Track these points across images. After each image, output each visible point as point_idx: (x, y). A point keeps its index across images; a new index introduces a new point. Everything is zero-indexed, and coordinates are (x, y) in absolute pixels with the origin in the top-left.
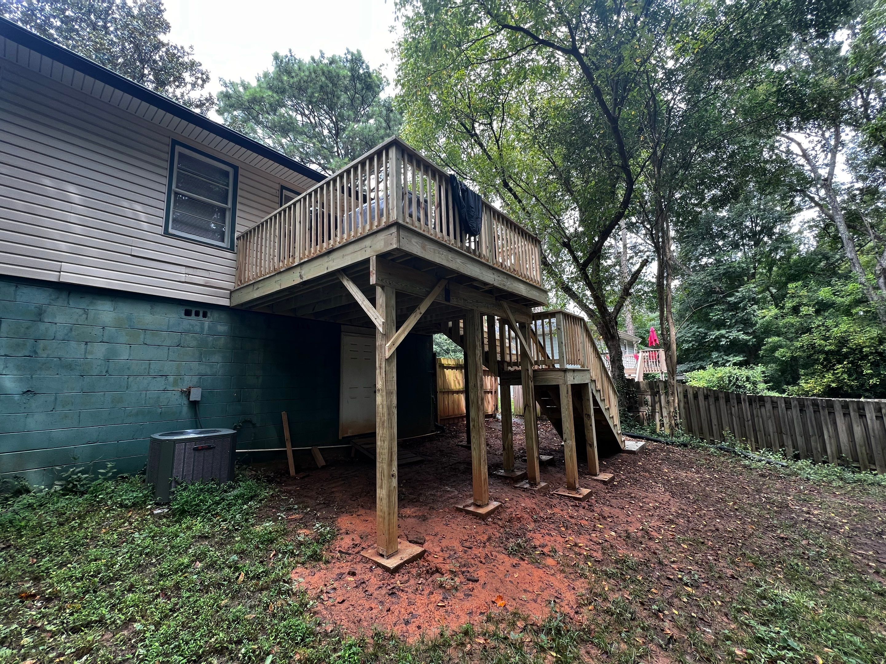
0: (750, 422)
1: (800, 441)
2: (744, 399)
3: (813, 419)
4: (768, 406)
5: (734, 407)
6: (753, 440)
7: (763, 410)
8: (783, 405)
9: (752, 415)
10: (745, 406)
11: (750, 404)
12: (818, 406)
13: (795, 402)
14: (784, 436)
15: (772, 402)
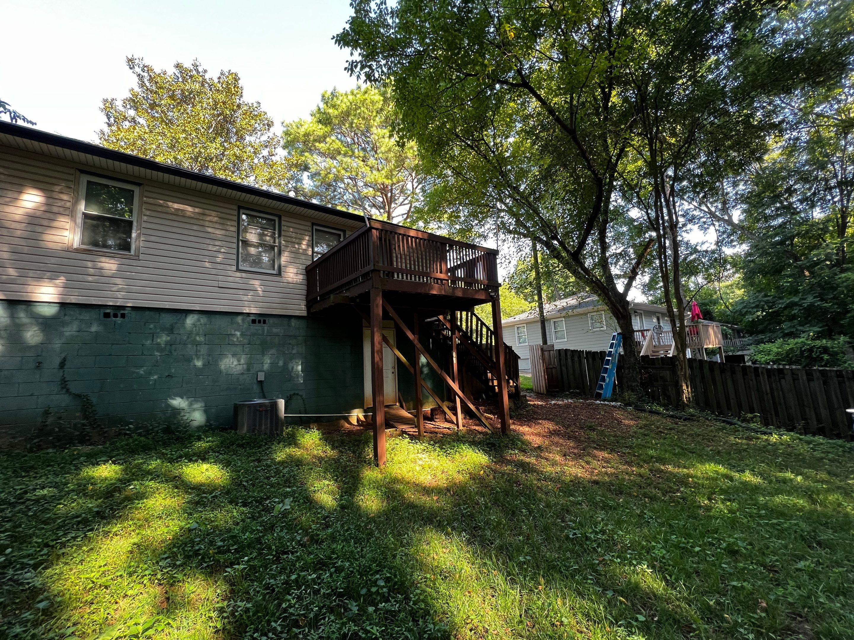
0: (770, 395)
1: (824, 413)
2: (762, 373)
3: (838, 391)
4: (789, 377)
5: (752, 380)
6: (773, 413)
7: (783, 381)
8: (805, 378)
9: (771, 388)
10: (764, 379)
11: (769, 377)
12: (843, 377)
13: (818, 374)
14: (807, 410)
15: (793, 374)
